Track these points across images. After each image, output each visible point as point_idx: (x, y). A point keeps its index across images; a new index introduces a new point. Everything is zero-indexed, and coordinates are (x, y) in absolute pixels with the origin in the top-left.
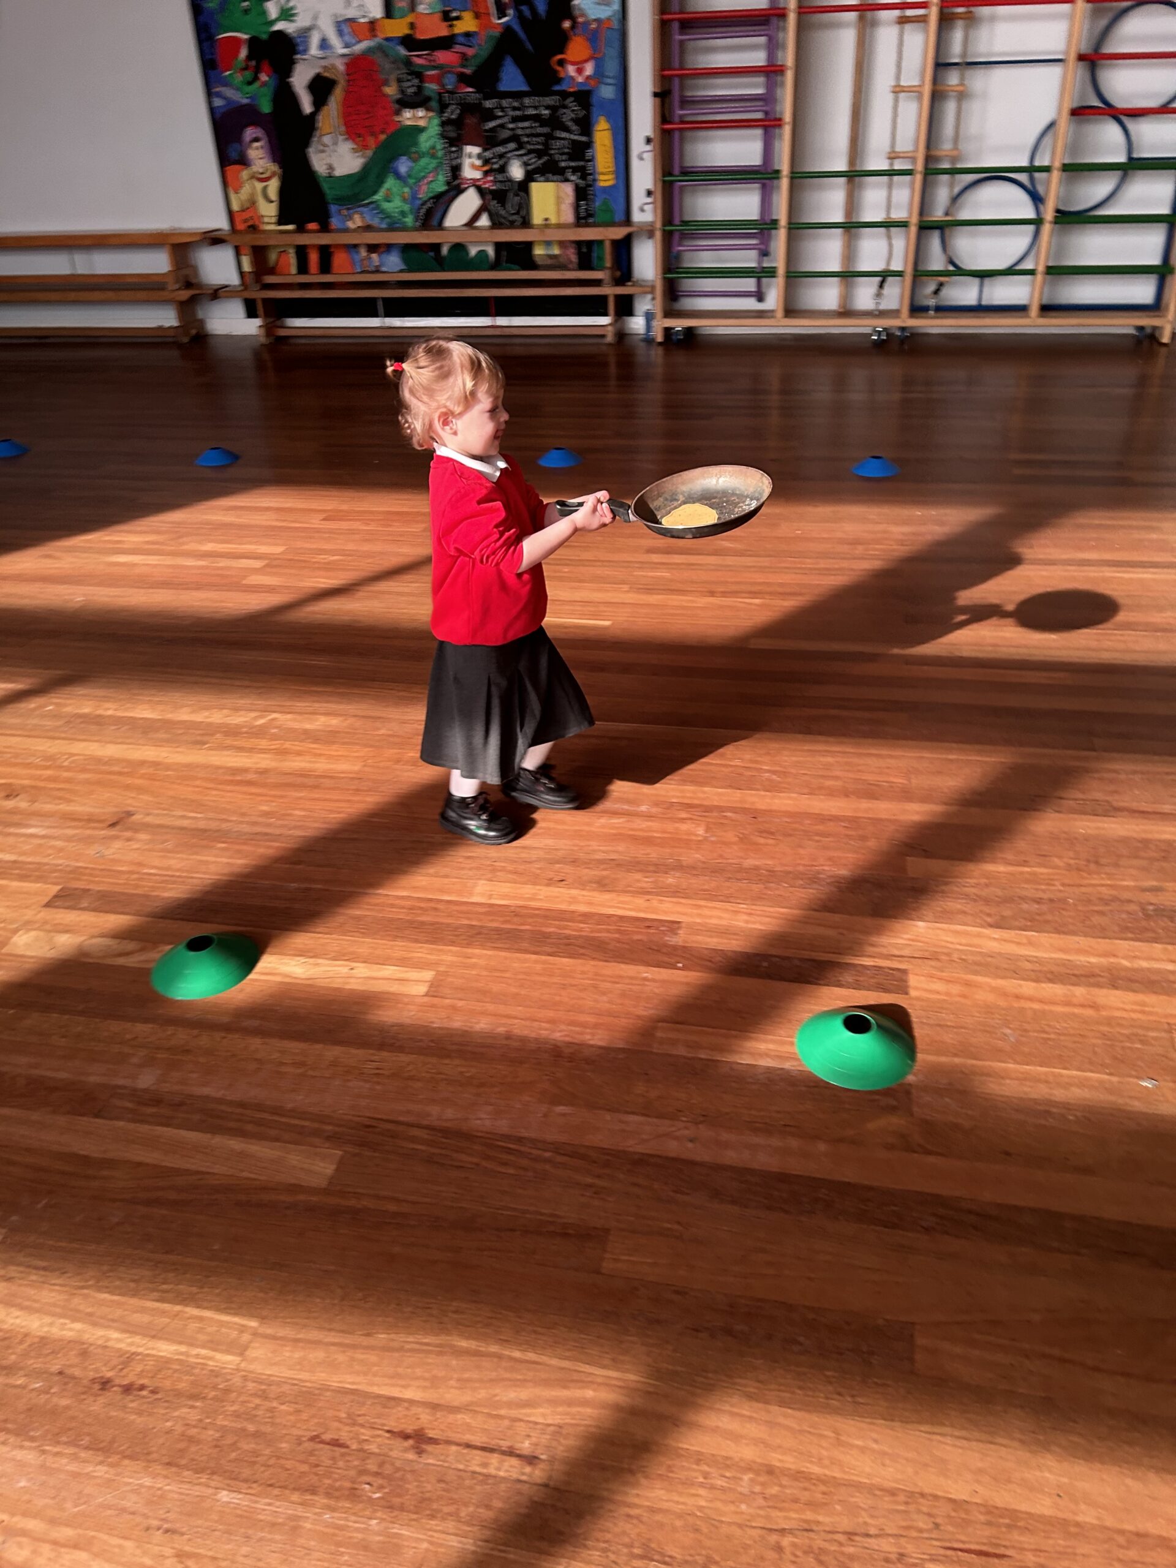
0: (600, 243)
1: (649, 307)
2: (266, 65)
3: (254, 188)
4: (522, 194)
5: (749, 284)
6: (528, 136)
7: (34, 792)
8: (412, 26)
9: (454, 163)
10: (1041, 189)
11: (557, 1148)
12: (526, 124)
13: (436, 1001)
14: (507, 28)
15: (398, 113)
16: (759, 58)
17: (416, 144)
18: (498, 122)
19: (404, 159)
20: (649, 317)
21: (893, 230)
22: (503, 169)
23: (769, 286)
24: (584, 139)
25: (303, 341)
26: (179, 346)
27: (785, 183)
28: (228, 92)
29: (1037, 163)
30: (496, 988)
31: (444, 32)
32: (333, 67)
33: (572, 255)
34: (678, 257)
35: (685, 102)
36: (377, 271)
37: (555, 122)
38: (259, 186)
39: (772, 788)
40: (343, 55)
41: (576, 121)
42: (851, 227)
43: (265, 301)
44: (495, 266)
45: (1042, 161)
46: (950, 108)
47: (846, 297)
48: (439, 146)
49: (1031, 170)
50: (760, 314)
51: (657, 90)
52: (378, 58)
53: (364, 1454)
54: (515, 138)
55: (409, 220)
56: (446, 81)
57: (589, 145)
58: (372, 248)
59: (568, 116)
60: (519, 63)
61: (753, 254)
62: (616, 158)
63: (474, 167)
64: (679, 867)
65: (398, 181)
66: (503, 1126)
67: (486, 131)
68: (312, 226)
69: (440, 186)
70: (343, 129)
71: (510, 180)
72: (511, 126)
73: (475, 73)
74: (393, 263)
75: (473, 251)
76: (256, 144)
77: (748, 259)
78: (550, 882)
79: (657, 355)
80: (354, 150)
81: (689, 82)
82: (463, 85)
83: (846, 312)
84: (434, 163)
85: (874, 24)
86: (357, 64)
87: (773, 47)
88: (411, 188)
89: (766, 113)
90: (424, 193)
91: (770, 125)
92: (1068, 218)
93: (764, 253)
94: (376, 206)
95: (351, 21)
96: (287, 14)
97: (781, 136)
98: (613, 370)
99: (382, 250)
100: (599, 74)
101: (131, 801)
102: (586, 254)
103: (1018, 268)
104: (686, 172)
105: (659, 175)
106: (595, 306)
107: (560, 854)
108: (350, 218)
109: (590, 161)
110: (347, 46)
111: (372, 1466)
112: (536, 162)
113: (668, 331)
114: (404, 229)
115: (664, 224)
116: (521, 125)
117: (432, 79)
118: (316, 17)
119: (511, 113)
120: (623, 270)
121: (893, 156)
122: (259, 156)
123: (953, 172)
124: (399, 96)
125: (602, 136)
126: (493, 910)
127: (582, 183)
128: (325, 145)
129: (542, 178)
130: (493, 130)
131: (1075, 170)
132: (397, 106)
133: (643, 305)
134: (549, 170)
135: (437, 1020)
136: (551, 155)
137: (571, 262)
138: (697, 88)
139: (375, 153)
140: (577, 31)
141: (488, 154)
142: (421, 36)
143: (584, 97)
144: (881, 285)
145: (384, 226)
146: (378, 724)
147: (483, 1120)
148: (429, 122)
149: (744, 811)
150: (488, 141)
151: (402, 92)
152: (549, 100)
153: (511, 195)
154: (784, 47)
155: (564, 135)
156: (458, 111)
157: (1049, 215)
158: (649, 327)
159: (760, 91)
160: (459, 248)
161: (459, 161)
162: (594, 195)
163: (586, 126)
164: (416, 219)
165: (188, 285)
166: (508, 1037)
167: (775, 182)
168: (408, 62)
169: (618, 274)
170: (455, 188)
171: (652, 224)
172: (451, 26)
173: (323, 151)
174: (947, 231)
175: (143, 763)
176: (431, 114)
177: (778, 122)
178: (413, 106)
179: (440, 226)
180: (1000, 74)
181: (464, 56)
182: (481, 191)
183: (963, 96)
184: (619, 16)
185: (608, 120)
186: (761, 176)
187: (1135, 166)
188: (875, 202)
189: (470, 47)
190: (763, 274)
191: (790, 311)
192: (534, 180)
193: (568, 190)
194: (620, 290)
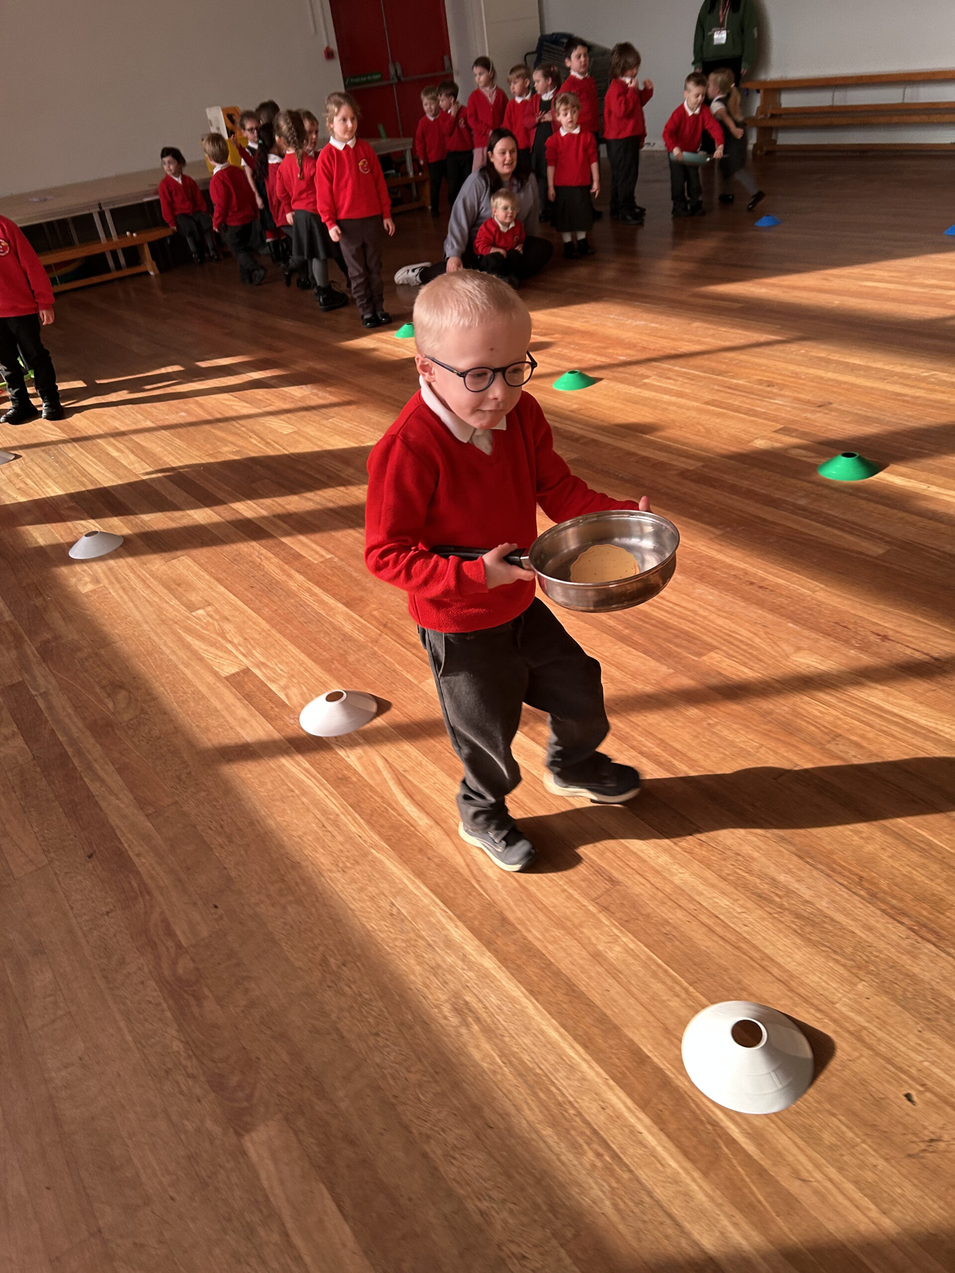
7: (782, 387)
53: (856, 633)
101: (831, 398)
111: (858, 637)
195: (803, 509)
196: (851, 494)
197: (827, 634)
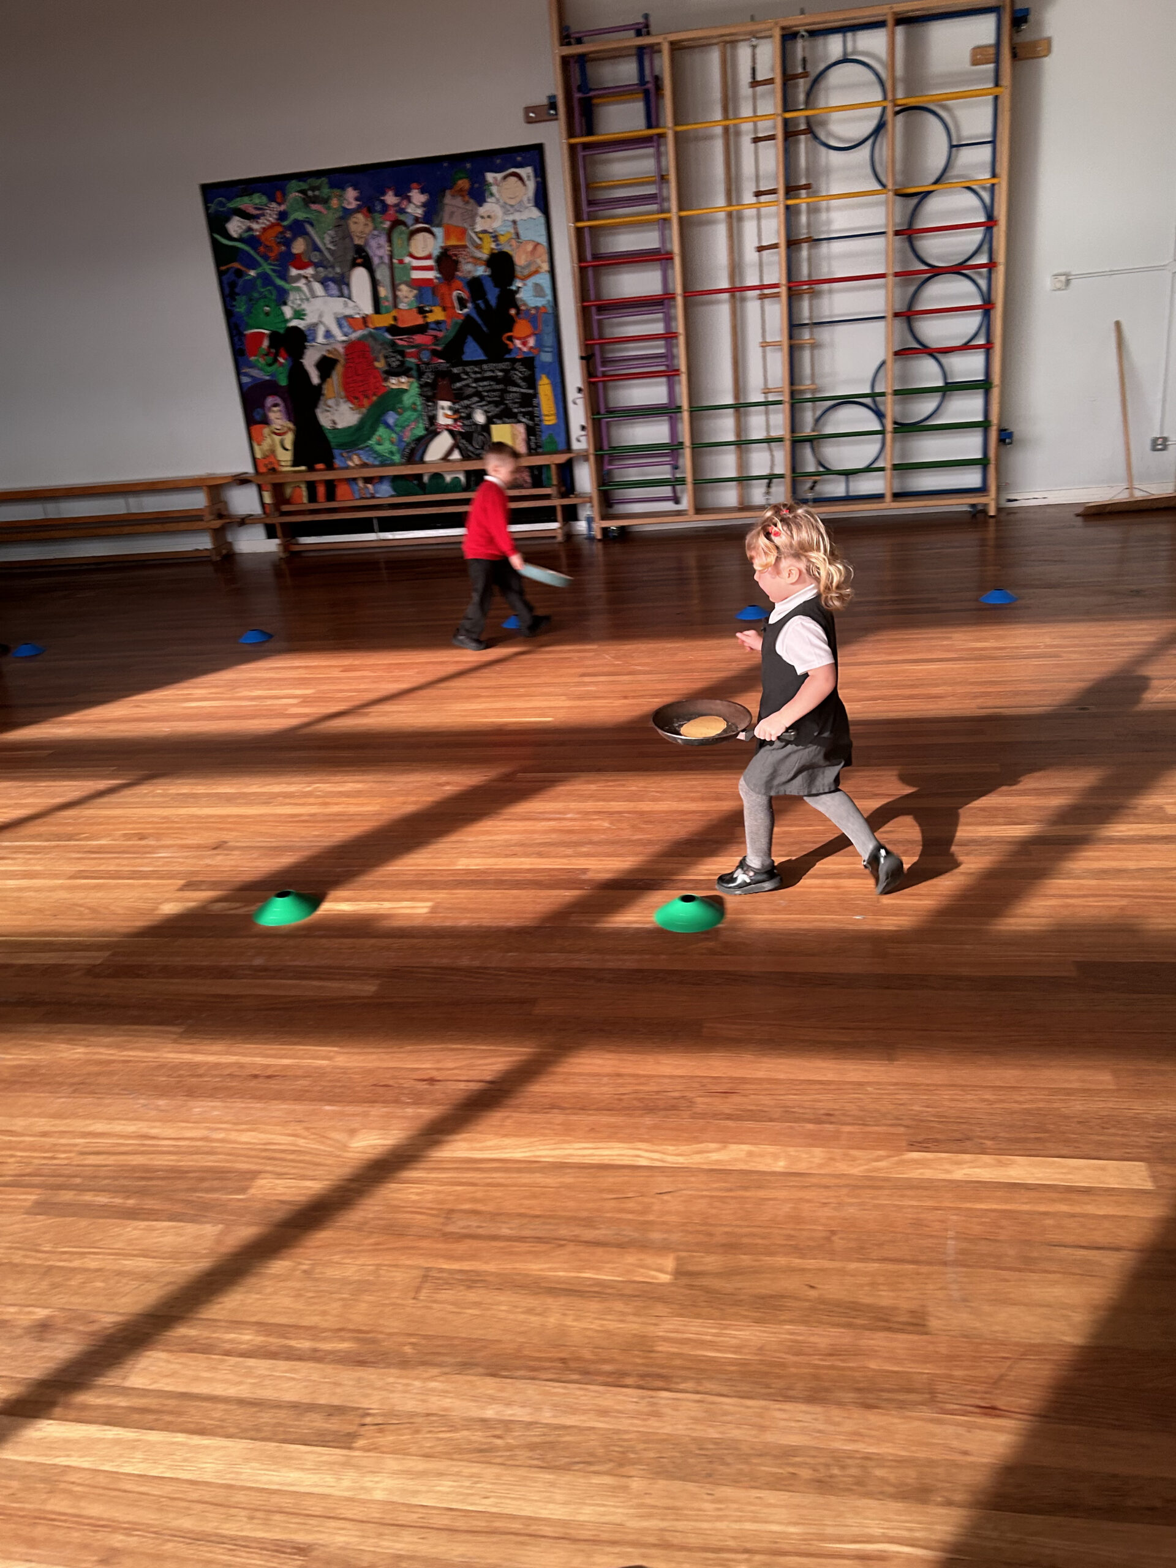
0: (548, 466)
1: (589, 513)
2: (282, 351)
3: (273, 440)
4: (485, 433)
5: (666, 491)
6: (488, 391)
7: (158, 836)
8: (395, 318)
9: (430, 414)
10: (882, 408)
11: (509, 970)
12: (485, 383)
13: (434, 915)
14: (468, 317)
15: (386, 380)
16: (659, 328)
17: (401, 402)
18: (464, 383)
19: (391, 413)
20: (590, 520)
21: (772, 444)
22: (469, 416)
23: (682, 491)
24: (531, 391)
25: (312, 554)
26: (214, 563)
27: (686, 415)
28: (255, 372)
29: (877, 390)
30: (471, 906)
31: (420, 321)
32: (335, 350)
33: (527, 477)
34: (610, 472)
35: (605, 362)
37: (508, 381)
38: (277, 438)
39: (655, 800)
40: (343, 342)
41: (524, 379)
42: (742, 444)
43: (283, 525)
45: (879, 388)
46: (806, 355)
47: (742, 498)
48: (418, 403)
49: (873, 395)
50: (679, 513)
51: (584, 355)
52: (370, 342)
53: (401, 1088)
55: (397, 458)
56: (422, 356)
57: (535, 395)
58: (368, 480)
59: (517, 376)
60: (477, 340)
61: (668, 468)
62: (556, 404)
63: (447, 416)
64: (591, 843)
65: (387, 430)
66: (477, 963)
67: (454, 390)
68: (320, 466)
69: (420, 431)
70: (343, 394)
71: (476, 424)
72: (474, 385)
73: (445, 348)
74: (385, 491)
75: (448, 478)
76: (275, 409)
77: (663, 472)
78: (507, 856)
79: (598, 548)
80: (353, 409)
81: (607, 347)
82: (435, 359)
83: (744, 507)
84: (415, 415)
85: (743, 300)
86: (354, 348)
87: (668, 320)
88: (398, 434)
89: (668, 366)
90: (408, 437)
91: (671, 374)
92: (906, 429)
93: (676, 467)
94: (371, 449)
95: (348, 318)
96: (299, 314)
97: (680, 382)
98: (563, 560)
99: (376, 481)
100: (540, 345)
101: (225, 836)
102: (537, 476)
103: (875, 466)
104: (611, 412)
105: (589, 415)
106: (546, 515)
107: (513, 842)
108: (350, 459)
109: (536, 407)
110: (346, 335)
111: (406, 1091)
112: (495, 410)
113: (605, 531)
114: (393, 464)
115: (596, 450)
116: (481, 384)
117: (412, 355)
118: (321, 316)
119: (473, 376)
120: (567, 484)
121: (766, 392)
122: (278, 417)
123: (814, 400)
124: (386, 368)
125: (545, 388)
126: (469, 872)
127: (530, 423)
128: (329, 407)
129: (498, 421)
130: (460, 389)
132: (385, 376)
133: (585, 512)
134: (506, 416)
135: (436, 923)
136: (506, 404)
137: (526, 482)
138: (613, 351)
139: (369, 410)
140: (521, 316)
141: (457, 406)
142: (401, 325)
144: (769, 486)
145: (377, 463)
146: (390, 785)
147: (465, 962)
148: (410, 386)
149: (635, 812)
150: (456, 397)
151: (389, 365)
152: (502, 366)
153: (475, 435)
154: (675, 318)
155: (515, 389)
156: (433, 377)
157: (889, 427)
158: (590, 528)
159: (662, 351)
160: (437, 476)
161: (434, 412)
162: (541, 432)
163: (532, 383)
164: (403, 456)
165: (220, 516)
166: (479, 927)
167: (679, 414)
168: (393, 344)
169: (563, 489)
170: (432, 432)
171: (586, 451)
172: (425, 317)
173: (328, 411)
174: (815, 443)
175: (229, 816)
176: (411, 380)
177: (676, 372)
178: (397, 374)
179: (422, 461)
180: (839, 330)
181: (435, 337)
182: (452, 433)
183: (815, 346)
184: (552, 304)
185: (548, 377)
186: (668, 411)
187: (950, 388)
188: (757, 425)
189: (440, 331)
190: (676, 482)
191: (699, 510)
192: (494, 423)
193: (521, 429)
194: (566, 501)
195: (265, 969)
196: (305, 936)
197: (373, 1102)
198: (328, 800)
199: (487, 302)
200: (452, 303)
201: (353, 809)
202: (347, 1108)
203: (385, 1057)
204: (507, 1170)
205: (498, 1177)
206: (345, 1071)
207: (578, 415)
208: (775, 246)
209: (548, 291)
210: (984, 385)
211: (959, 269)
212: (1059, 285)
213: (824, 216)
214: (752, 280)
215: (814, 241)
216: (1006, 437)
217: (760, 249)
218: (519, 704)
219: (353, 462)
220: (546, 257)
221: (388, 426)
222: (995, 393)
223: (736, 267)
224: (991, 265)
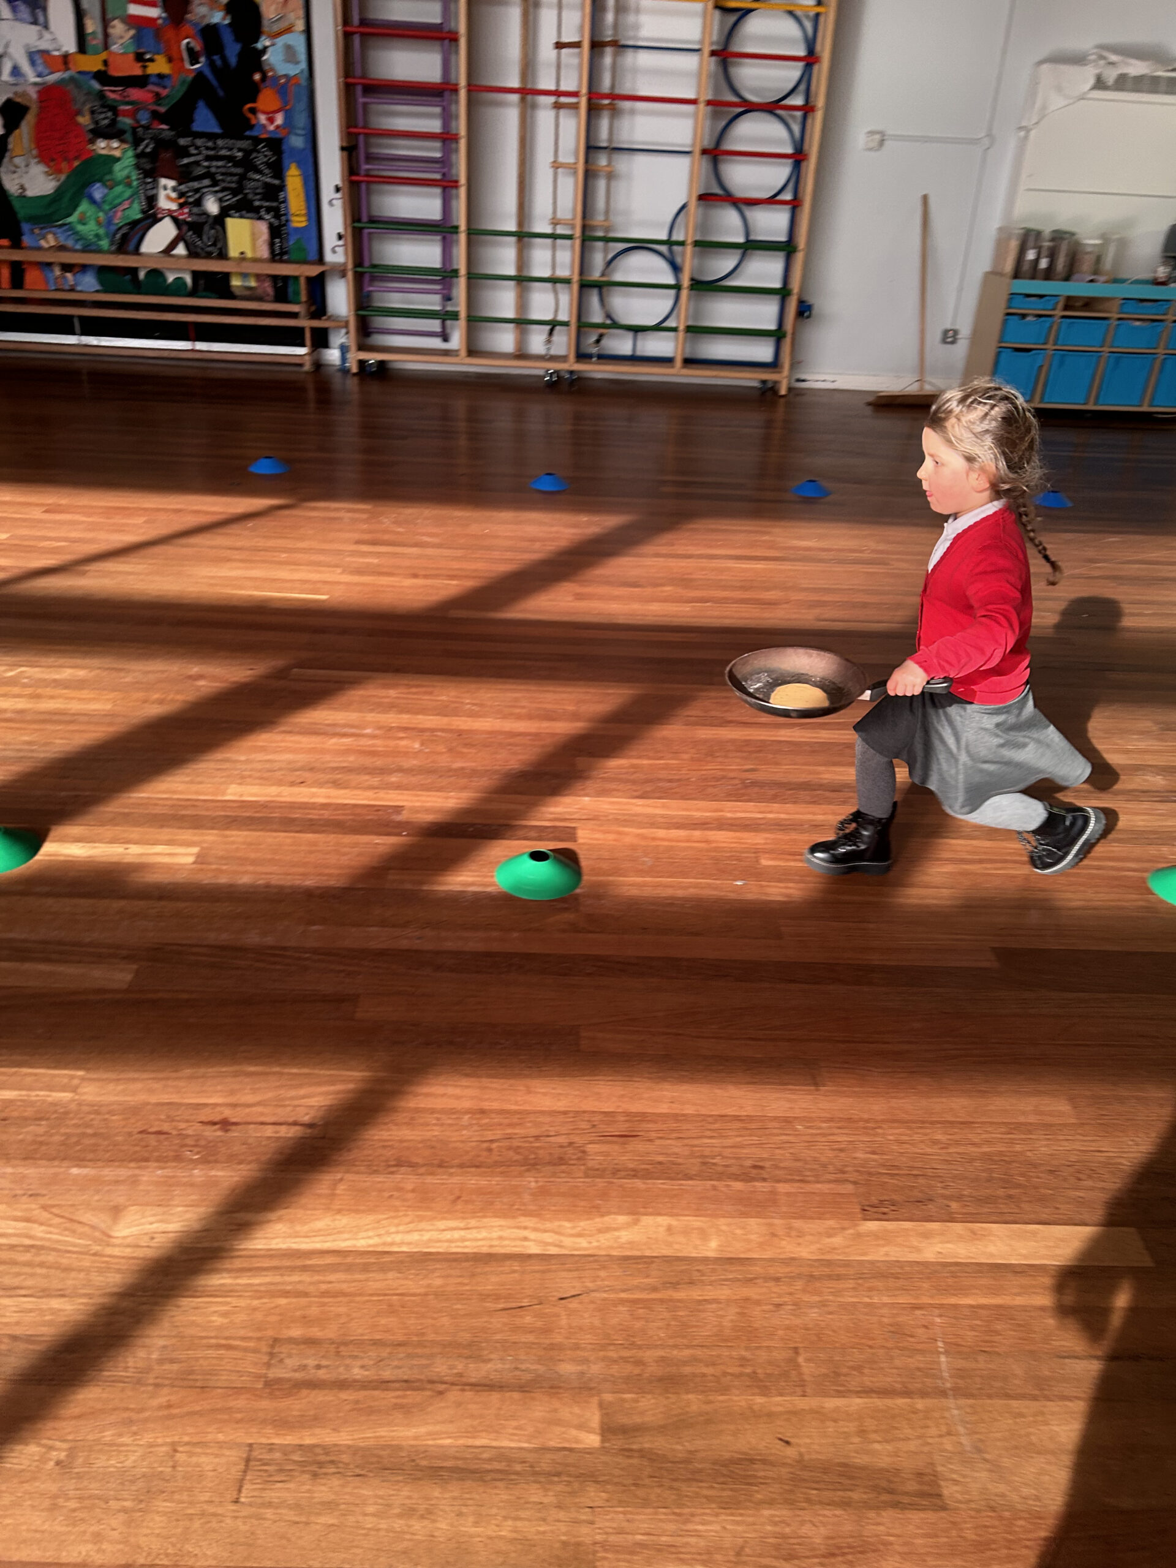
0: (296, 278)
1: (343, 340)
4: (218, 227)
5: (435, 325)
6: (223, 174)
8: (106, 63)
9: (150, 193)
10: (678, 260)
11: (315, 951)
12: (220, 163)
13: (203, 866)
14: (200, 74)
15: (92, 141)
16: (434, 125)
17: (110, 172)
18: (192, 159)
19: (98, 185)
20: (344, 349)
21: (558, 285)
22: (198, 203)
23: (452, 328)
24: (277, 182)
27: (463, 237)
29: (675, 238)
30: (253, 855)
31: (137, 71)
33: (268, 288)
34: (369, 295)
35: (370, 158)
36: (72, 290)
37: (247, 164)
39: (472, 715)
40: (36, 84)
41: (268, 165)
42: (523, 280)
44: (193, 293)
45: (678, 236)
46: (601, 184)
47: (521, 342)
48: (134, 178)
49: (669, 243)
50: (446, 353)
51: (345, 144)
52: (70, 87)
53: (182, 1136)
54: (208, 175)
55: (105, 244)
56: (139, 117)
57: (282, 187)
58: (67, 268)
59: (260, 160)
61: (437, 298)
62: (307, 200)
63: (169, 198)
64: (400, 770)
65: (93, 206)
66: (270, 940)
67: (181, 166)
69: (135, 213)
70: (35, 152)
71: (205, 214)
72: (206, 164)
73: (167, 111)
74: (88, 284)
75: (171, 278)
77: (432, 302)
78: (292, 784)
79: (352, 384)
80: (47, 174)
81: (373, 140)
82: (156, 122)
83: (521, 355)
84: (128, 193)
85: (534, 106)
86: (47, 92)
87: (447, 117)
88: (106, 213)
89: (444, 175)
90: (119, 219)
91: (448, 185)
92: (704, 287)
93: (448, 298)
94: (70, 227)
95: (43, 53)
97: (458, 196)
98: (311, 394)
99: (76, 269)
100: (289, 125)
102: (282, 288)
103: (666, 324)
104: (374, 221)
105: (349, 221)
106: (293, 337)
107: (300, 764)
108: (44, 237)
109: (283, 202)
110: (39, 75)
111: (190, 1141)
112: (230, 199)
113: (362, 363)
114: (99, 251)
115: (355, 266)
116: (215, 163)
117: (126, 114)
118: (7, 45)
119: (205, 152)
120: (318, 304)
121: (555, 222)
123: (607, 240)
124: (92, 127)
125: (294, 180)
126: (244, 805)
127: (276, 223)
128: (17, 167)
129: (237, 215)
130: (188, 166)
131: (705, 246)
132: (90, 136)
133: (338, 338)
134: (245, 208)
135: (206, 878)
136: (244, 194)
137: (267, 294)
138: (380, 146)
139: (68, 177)
140: (268, 83)
142: (113, 72)
143: (275, 144)
144: (551, 333)
145: (78, 247)
146: (122, 674)
147: (253, 938)
148: (124, 153)
149: (451, 731)
150: (183, 176)
151: (97, 123)
152: (245, 144)
153: (206, 228)
154: (457, 117)
155: (257, 177)
156: (151, 146)
157: (686, 283)
158: (344, 359)
159: (438, 155)
160: (156, 274)
161: (154, 192)
162: (287, 234)
163: (278, 171)
164: (112, 243)
166: (267, 886)
167: (454, 236)
168: (101, 95)
169: (313, 308)
170: (151, 217)
171: (345, 264)
172: (145, 67)
173: (14, 172)
174: (605, 290)
176: (126, 146)
177: (455, 184)
178: (108, 136)
179: (136, 251)
180: (641, 159)
181: (157, 94)
182: (175, 220)
183: (611, 176)
184: (306, 74)
185: (299, 166)
186: (442, 229)
187: (751, 246)
188: (542, 259)
189: (165, 87)
190: (447, 316)
191: (472, 352)
192: (230, 216)
193: (263, 228)
194: (316, 323)
197: (142, 1160)
198: (39, 691)
199: (224, 59)
200: (180, 52)
201: (75, 706)
202: (106, 1171)
203: (157, 1086)
204: (349, 1268)
205: (338, 1280)
206: (96, 1109)
207: (334, 220)
208: (577, 45)
209: (303, 57)
210: (787, 248)
211: (772, 108)
212: (872, 145)
213: (631, 18)
214: (546, 83)
215: (619, 47)
216: (804, 310)
217: (559, 46)
218: (283, 574)
219: (48, 242)
220: (301, 13)
221: (93, 201)
222: (799, 258)
223: (528, 65)
224: (808, 109)
